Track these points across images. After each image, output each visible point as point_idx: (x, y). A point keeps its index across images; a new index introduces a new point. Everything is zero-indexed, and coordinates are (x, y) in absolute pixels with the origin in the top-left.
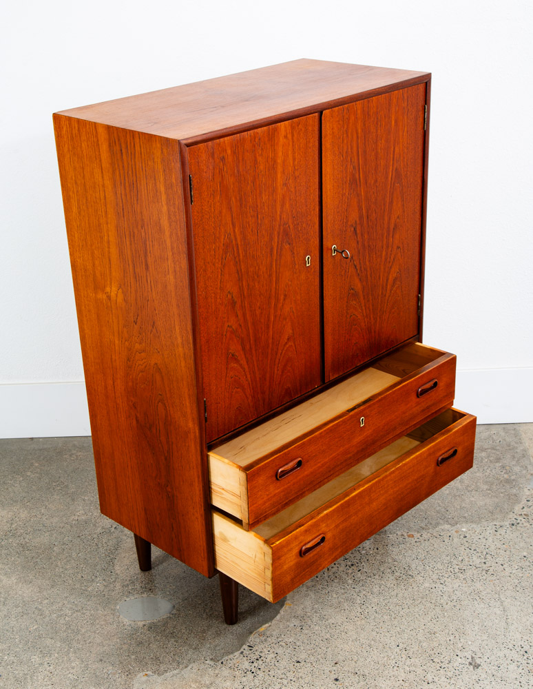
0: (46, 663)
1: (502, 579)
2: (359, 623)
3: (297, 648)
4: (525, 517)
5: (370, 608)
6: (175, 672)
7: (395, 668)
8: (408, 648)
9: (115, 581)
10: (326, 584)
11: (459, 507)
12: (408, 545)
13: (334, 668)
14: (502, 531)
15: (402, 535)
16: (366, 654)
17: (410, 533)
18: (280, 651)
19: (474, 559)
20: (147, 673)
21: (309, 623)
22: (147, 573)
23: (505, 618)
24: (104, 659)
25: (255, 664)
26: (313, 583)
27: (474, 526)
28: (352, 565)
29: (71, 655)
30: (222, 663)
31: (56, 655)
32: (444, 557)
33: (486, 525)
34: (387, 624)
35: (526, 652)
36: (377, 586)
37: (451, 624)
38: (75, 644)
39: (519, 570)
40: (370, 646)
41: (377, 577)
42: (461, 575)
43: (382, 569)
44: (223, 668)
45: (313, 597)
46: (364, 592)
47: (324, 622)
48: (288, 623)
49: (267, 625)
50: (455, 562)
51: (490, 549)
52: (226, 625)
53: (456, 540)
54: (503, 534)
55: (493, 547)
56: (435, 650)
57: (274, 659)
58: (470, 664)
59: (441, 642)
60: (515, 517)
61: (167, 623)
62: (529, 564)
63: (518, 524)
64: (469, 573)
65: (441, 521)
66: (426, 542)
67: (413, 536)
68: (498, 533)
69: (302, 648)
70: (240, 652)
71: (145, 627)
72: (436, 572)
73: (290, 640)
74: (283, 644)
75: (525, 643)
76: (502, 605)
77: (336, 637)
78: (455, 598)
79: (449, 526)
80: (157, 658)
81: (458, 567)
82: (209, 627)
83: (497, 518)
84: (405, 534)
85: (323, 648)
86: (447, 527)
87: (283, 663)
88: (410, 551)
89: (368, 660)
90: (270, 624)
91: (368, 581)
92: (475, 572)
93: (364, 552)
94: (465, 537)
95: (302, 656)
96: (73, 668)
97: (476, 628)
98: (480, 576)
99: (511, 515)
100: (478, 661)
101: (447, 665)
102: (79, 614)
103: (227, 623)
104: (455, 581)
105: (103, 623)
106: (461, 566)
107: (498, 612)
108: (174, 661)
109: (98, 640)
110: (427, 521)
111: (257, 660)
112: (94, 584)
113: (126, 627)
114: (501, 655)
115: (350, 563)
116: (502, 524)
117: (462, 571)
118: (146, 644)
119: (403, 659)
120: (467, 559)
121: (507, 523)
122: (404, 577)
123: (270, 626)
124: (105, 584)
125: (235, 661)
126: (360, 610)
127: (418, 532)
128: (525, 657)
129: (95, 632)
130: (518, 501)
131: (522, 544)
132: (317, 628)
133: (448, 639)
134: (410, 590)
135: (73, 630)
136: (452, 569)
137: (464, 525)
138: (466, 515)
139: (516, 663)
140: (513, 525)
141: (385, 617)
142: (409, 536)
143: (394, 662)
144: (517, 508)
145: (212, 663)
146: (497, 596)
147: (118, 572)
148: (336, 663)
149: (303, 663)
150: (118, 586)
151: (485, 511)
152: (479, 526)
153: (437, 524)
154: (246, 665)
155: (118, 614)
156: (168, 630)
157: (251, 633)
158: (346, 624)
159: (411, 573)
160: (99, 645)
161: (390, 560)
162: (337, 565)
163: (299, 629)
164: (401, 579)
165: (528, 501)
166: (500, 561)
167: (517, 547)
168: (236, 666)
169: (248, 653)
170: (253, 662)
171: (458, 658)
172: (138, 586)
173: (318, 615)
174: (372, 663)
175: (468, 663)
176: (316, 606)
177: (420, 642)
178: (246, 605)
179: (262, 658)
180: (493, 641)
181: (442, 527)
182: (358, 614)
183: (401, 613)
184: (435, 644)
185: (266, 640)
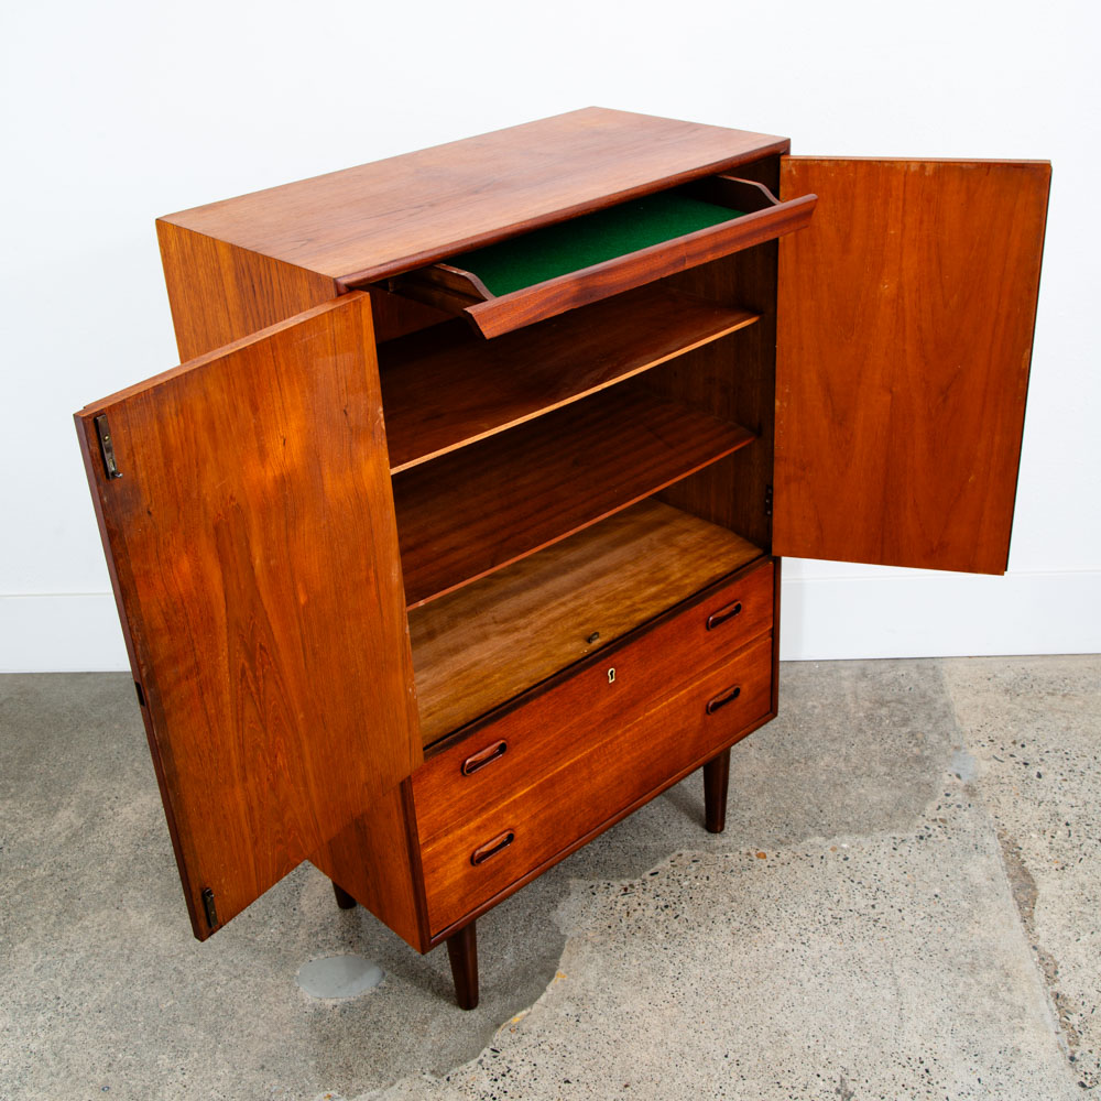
0: (179, 1068)
1: (899, 936)
2: (668, 1013)
3: (568, 1056)
4: (941, 824)
5: (688, 985)
6: (374, 1093)
7: (719, 1096)
8: (741, 1061)
9: (297, 926)
10: (623, 939)
11: (839, 805)
12: (756, 873)
13: (623, 1094)
14: (903, 849)
15: (749, 854)
16: (674, 1070)
17: (761, 851)
18: (540, 1061)
19: (858, 898)
20: (331, 1093)
21: (590, 1010)
22: (348, 912)
23: (898, 1009)
24: (268, 1066)
25: (500, 1083)
26: (603, 938)
27: (861, 838)
28: (666, 907)
29: (218, 1055)
30: (448, 1079)
31: (196, 1054)
32: (810, 895)
33: (880, 838)
34: (712, 1015)
35: (927, 1071)
36: (701, 946)
37: (812, 1018)
38: (226, 1036)
39: (926, 920)
40: (682, 1055)
41: (703, 929)
42: (834, 928)
43: (712, 916)
44: (449, 1089)
45: (601, 962)
46: (681, 957)
47: (613, 1009)
48: (557, 1010)
49: (524, 1012)
50: (827, 904)
51: (883, 881)
52: (460, 1011)
53: (831, 864)
54: (905, 854)
55: (888, 878)
56: (784, 1064)
57: (530, 1076)
58: (838, 1091)
59: (795, 1050)
60: (926, 824)
61: (370, 1003)
62: (941, 909)
63: (930, 836)
64: (847, 925)
65: (811, 830)
66: (785, 867)
67: (765, 857)
68: (897, 853)
69: (576, 1057)
70: (477, 1060)
71: (336, 1010)
72: (797, 921)
73: (559, 1041)
74: (547, 1048)
75: (928, 1055)
76: (895, 985)
77: (630, 1036)
78: (823, 970)
79: (823, 838)
80: (349, 1067)
81: (830, 913)
82: (434, 1012)
83: (898, 826)
84: (753, 853)
85: (608, 1057)
86: (819, 840)
87: (544, 1083)
88: (758, 884)
89: (678, 1081)
90: (529, 1010)
91: (689, 937)
92: (857, 923)
93: (686, 883)
94: (846, 859)
95: (575, 1071)
96: (218, 1080)
97: (852, 1025)
98: (864, 930)
99: (920, 821)
100: (851, 1086)
101: (801, 1093)
102: (238, 981)
103: (461, 1007)
104: (824, 939)
105: (272, 999)
106: (835, 913)
107: (888, 997)
108: (374, 1072)
109: (262, 1032)
110: (788, 829)
111: (504, 1075)
112: (266, 930)
113: (307, 1009)
114: (889, 1076)
115: (662, 904)
116: (904, 836)
117: (837, 920)
118: (335, 1040)
119: (733, 1081)
120: (845, 899)
121: (912, 835)
122: (746, 929)
123: (529, 1014)
124: (283, 930)
125: (468, 1077)
126: (671, 989)
127: (774, 849)
128: (925, 1081)
129: (258, 1016)
130: (931, 796)
131: (933, 874)
132: (601, 1020)
133: (806, 1045)
134: (753, 953)
135: (226, 1012)
136: (821, 917)
137: (846, 837)
138: (850, 819)
139: (910, 1090)
140: (921, 838)
141: (711, 1003)
142: (759, 856)
143: (718, 1085)
144: (930, 809)
145: (432, 1079)
146: (889, 967)
147: (305, 909)
148: (626, 1086)
149: (574, 1083)
150: (302, 932)
151: (880, 812)
152: (869, 839)
153: (805, 835)
154: (485, 1084)
155: (297, 984)
156: (370, 1017)
157: (498, 1026)
158: (647, 1013)
159: (756, 923)
160: (262, 1039)
161: (726, 900)
162: (643, 907)
163: (573, 1021)
164: (740, 933)
165: (947, 795)
166: (897, 902)
167: (925, 878)
168: (470, 1085)
169: (490, 1062)
170: (496, 1080)
171: (819, 1080)
172: (333, 935)
173: (605, 996)
174: (684, 1086)
175: (833, 1090)
176: (604, 980)
177: (762, 1050)
178: (494, 975)
179: (511, 1073)
180: (877, 1050)
181: (811, 841)
182: (669, 997)
183: (736, 995)
184: (786, 1054)
185: (520, 1040)
